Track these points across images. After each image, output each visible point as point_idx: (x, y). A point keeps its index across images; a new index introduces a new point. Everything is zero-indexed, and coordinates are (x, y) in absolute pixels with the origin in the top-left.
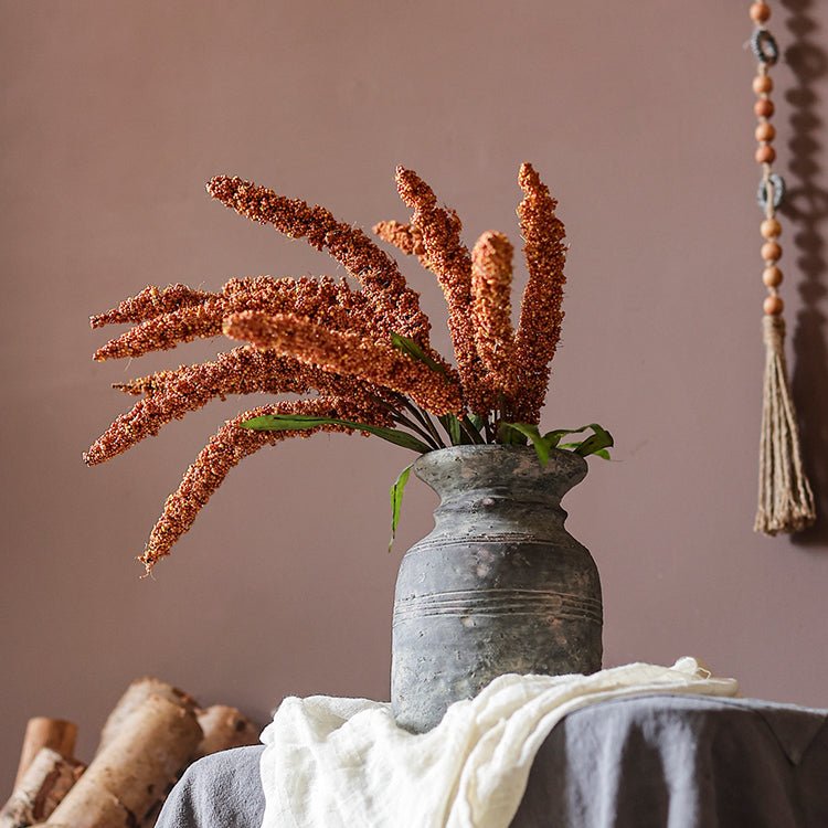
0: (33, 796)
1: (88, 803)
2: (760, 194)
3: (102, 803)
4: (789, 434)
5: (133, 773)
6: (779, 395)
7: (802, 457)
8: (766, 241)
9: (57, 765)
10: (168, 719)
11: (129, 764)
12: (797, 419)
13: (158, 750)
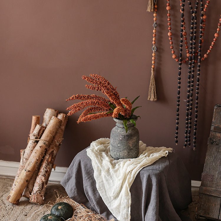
0: (38, 133)
1: (48, 136)
2: (152, 48)
3: (50, 136)
4: (154, 87)
5: (54, 130)
6: (153, 81)
7: (156, 91)
8: (153, 57)
9: (41, 128)
10: (58, 122)
11: (53, 129)
12: (155, 85)
13: (57, 127)
